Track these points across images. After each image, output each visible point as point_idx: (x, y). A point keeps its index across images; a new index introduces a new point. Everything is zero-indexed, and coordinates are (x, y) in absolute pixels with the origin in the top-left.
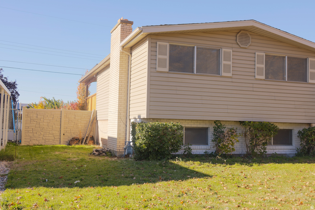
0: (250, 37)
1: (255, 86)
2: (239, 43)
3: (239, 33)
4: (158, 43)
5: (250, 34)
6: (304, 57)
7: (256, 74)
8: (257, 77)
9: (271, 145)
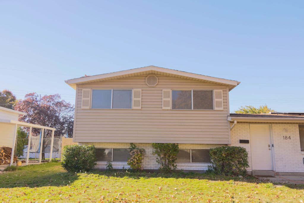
0: (157, 78)
1: (162, 115)
2: (147, 84)
3: (147, 76)
4: (83, 89)
5: (157, 76)
6: (210, 89)
7: (163, 106)
8: (164, 108)
9: (190, 163)
